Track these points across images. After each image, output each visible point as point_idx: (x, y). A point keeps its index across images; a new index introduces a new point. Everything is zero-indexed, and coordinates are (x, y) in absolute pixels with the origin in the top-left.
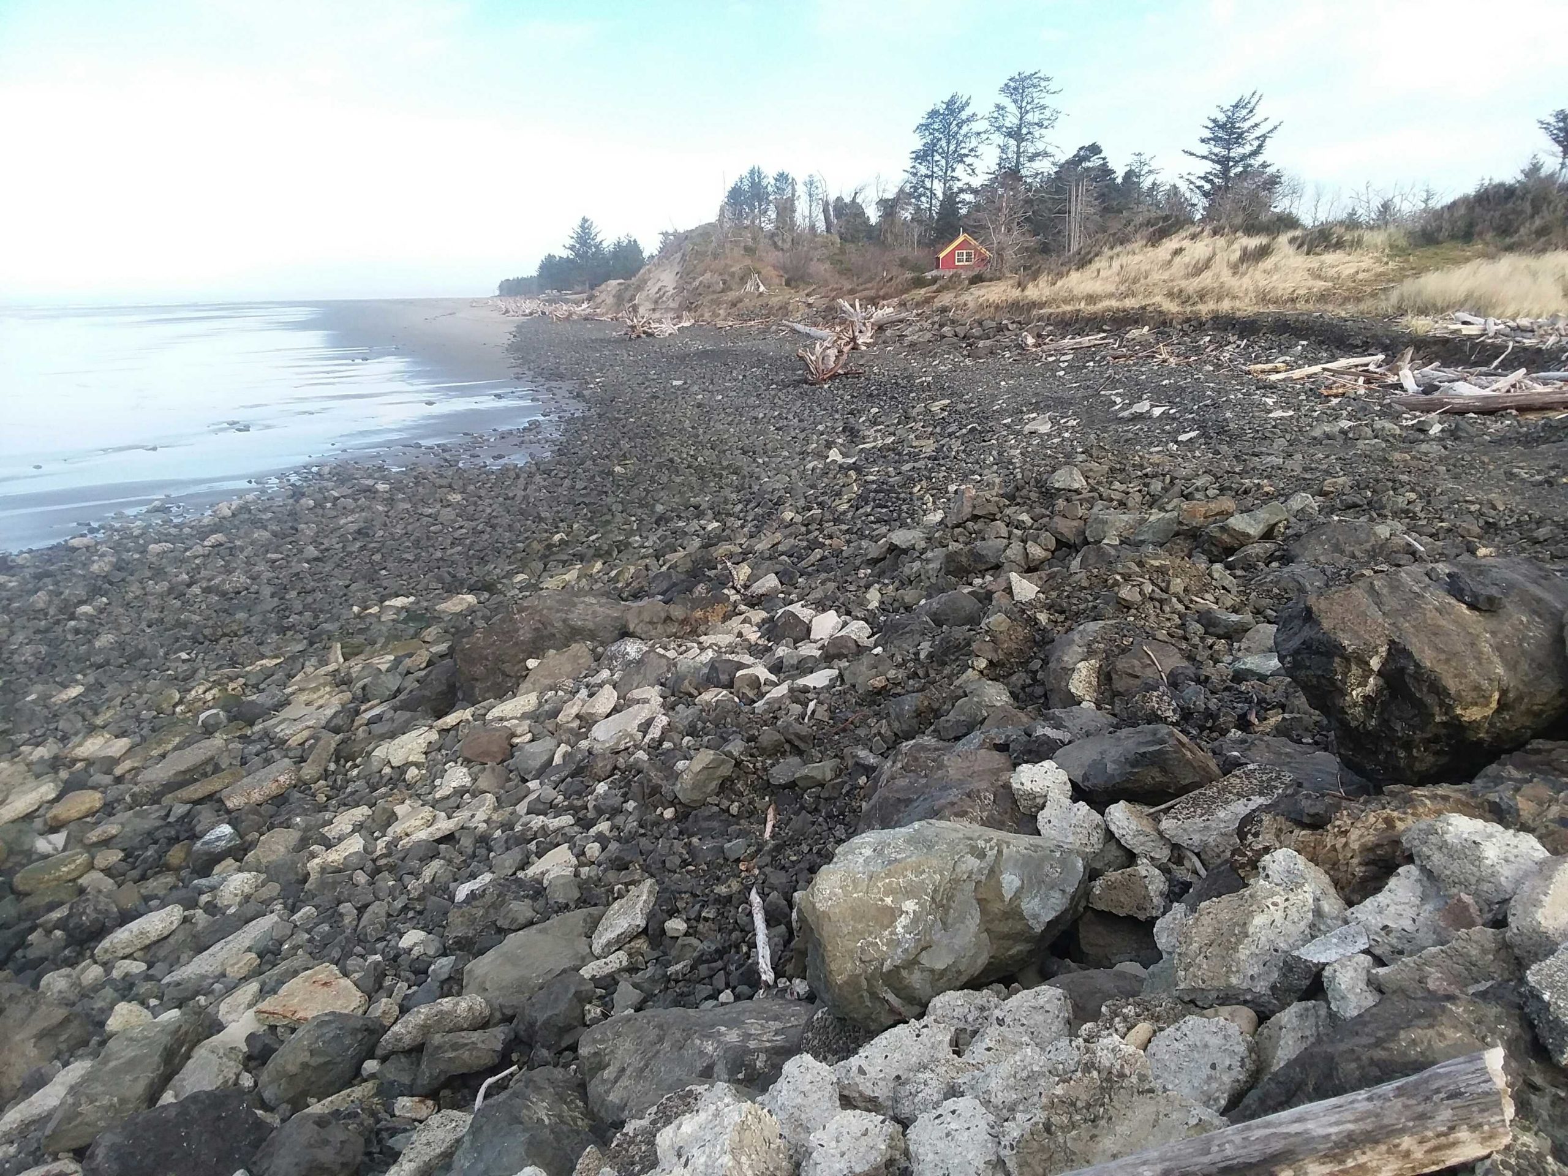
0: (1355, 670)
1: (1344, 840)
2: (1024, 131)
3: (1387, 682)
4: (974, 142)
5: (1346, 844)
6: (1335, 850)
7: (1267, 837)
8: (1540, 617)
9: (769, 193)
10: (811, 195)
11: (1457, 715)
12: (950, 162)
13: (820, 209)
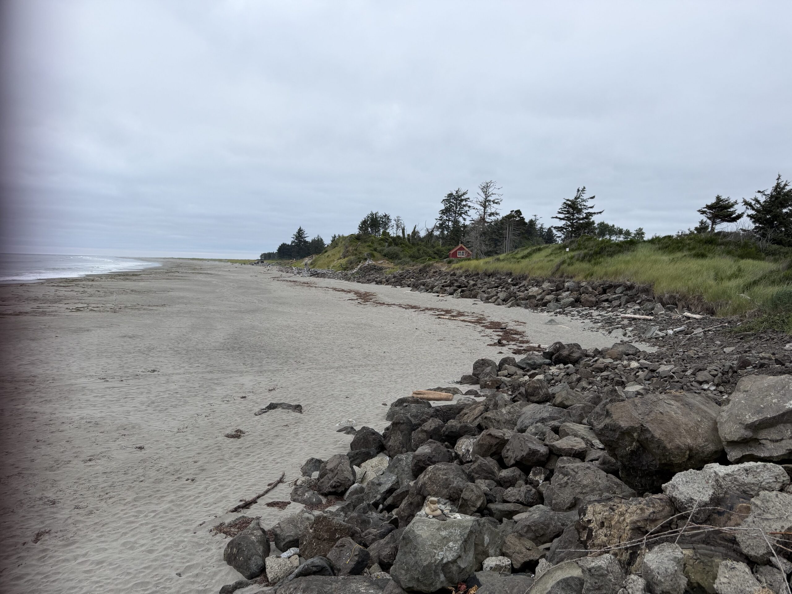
0: (627, 438)
1: (623, 518)
2: (487, 204)
3: (641, 444)
4: (467, 208)
5: (624, 520)
6: (620, 523)
7: (590, 515)
8: (705, 418)
9: (380, 224)
10: (397, 225)
11: (670, 460)
12: (457, 215)
13: (401, 231)
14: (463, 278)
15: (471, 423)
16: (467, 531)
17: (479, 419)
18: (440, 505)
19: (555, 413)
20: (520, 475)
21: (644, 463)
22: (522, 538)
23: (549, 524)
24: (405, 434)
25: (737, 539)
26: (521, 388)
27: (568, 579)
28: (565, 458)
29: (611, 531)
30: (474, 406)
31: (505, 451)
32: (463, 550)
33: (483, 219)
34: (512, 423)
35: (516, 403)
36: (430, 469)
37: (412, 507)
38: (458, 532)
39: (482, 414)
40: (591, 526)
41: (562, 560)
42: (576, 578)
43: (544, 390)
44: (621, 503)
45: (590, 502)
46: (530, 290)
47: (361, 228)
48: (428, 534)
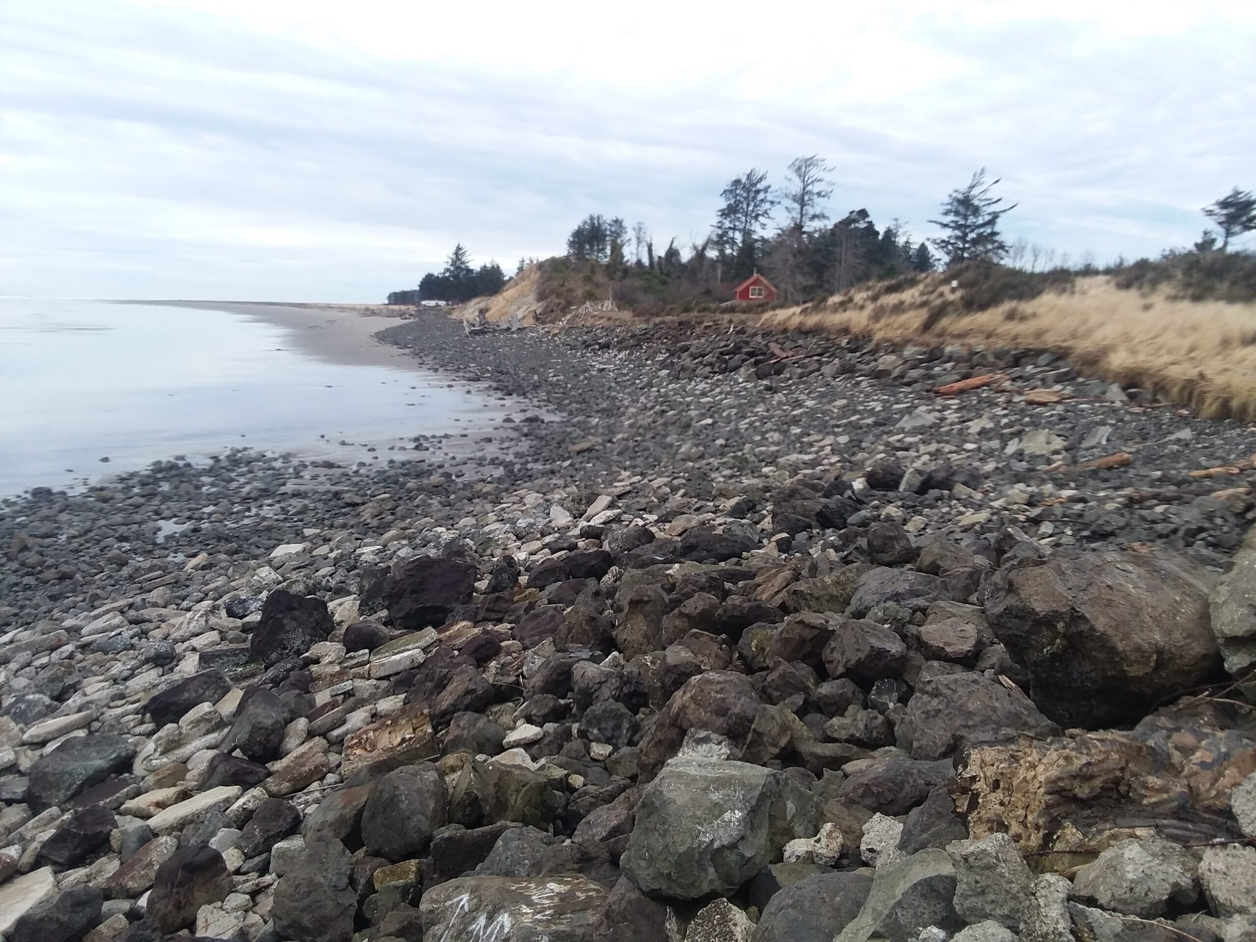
0: (1045, 632)
1: (1032, 773)
2: (806, 198)
3: (1070, 643)
4: (767, 206)
5: (1035, 777)
6: (1027, 781)
7: (974, 767)
8: (1189, 596)
9: (606, 236)
10: (638, 238)
11: (1124, 671)
12: (748, 219)
13: (646, 249)
14: (759, 338)
15: (768, 600)
16: (757, 793)
17: (783, 594)
18: (711, 745)
19: (920, 584)
20: (854, 693)
21: (1075, 675)
22: (854, 806)
23: (902, 782)
24: (651, 621)
25: (1234, 810)
26: (859, 538)
27: (931, 878)
28: (936, 664)
29: (1011, 796)
30: (774, 571)
31: (828, 650)
32: (749, 826)
33: (798, 228)
34: (841, 602)
35: (849, 566)
36: (693, 683)
37: (662, 749)
38: (740, 794)
39: (788, 584)
40: (974, 787)
41: (923, 846)
42: (946, 877)
43: (903, 543)
44: (1030, 746)
45: (974, 746)
46: (880, 361)
47: (572, 244)
48: (687, 797)
